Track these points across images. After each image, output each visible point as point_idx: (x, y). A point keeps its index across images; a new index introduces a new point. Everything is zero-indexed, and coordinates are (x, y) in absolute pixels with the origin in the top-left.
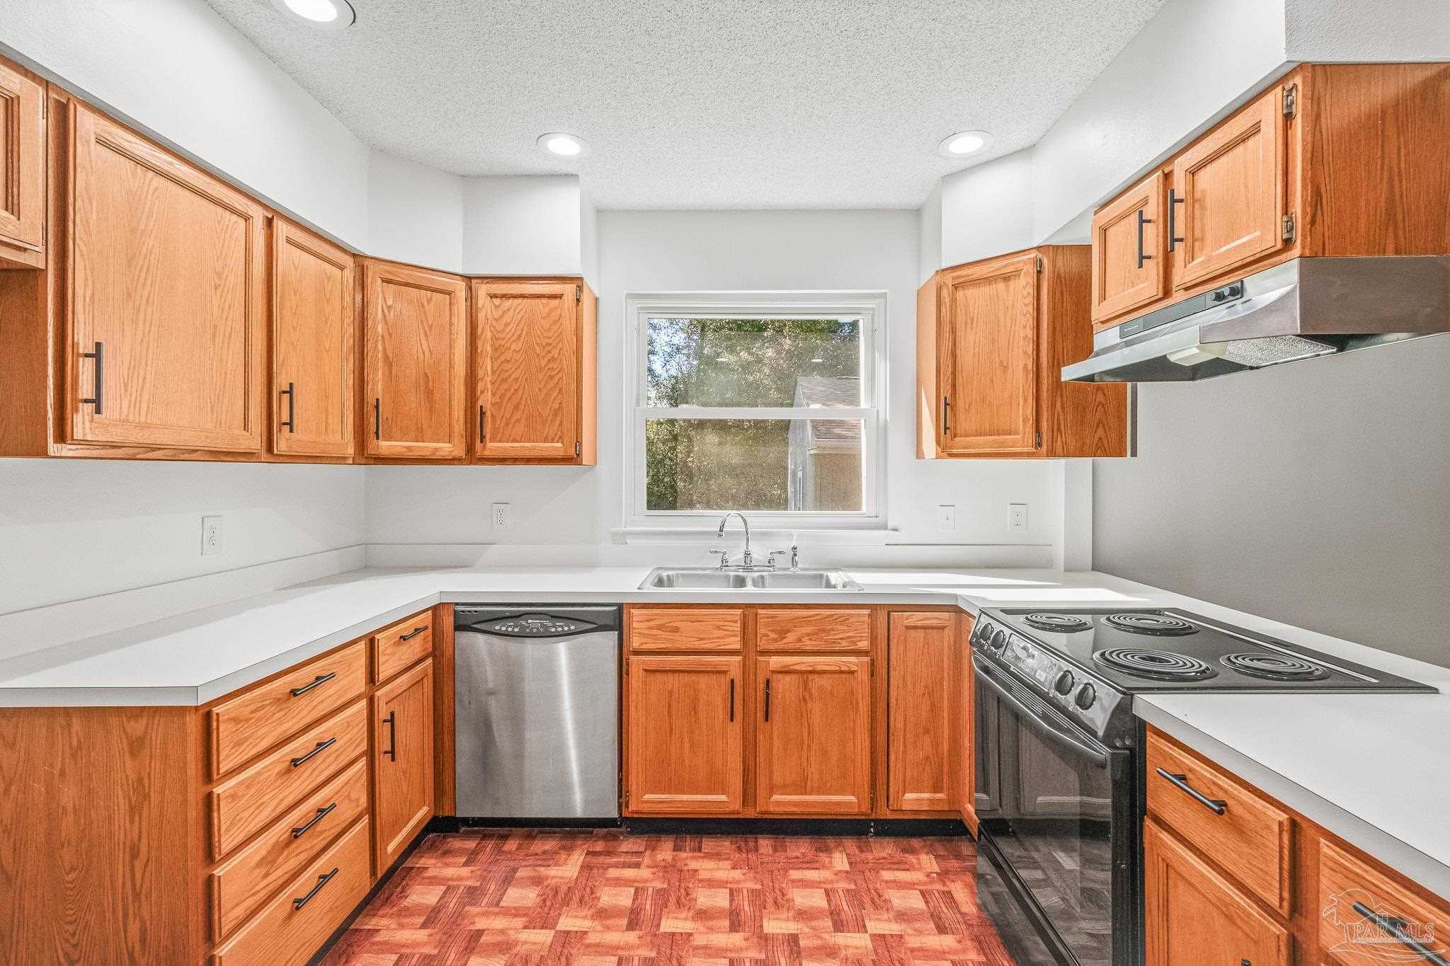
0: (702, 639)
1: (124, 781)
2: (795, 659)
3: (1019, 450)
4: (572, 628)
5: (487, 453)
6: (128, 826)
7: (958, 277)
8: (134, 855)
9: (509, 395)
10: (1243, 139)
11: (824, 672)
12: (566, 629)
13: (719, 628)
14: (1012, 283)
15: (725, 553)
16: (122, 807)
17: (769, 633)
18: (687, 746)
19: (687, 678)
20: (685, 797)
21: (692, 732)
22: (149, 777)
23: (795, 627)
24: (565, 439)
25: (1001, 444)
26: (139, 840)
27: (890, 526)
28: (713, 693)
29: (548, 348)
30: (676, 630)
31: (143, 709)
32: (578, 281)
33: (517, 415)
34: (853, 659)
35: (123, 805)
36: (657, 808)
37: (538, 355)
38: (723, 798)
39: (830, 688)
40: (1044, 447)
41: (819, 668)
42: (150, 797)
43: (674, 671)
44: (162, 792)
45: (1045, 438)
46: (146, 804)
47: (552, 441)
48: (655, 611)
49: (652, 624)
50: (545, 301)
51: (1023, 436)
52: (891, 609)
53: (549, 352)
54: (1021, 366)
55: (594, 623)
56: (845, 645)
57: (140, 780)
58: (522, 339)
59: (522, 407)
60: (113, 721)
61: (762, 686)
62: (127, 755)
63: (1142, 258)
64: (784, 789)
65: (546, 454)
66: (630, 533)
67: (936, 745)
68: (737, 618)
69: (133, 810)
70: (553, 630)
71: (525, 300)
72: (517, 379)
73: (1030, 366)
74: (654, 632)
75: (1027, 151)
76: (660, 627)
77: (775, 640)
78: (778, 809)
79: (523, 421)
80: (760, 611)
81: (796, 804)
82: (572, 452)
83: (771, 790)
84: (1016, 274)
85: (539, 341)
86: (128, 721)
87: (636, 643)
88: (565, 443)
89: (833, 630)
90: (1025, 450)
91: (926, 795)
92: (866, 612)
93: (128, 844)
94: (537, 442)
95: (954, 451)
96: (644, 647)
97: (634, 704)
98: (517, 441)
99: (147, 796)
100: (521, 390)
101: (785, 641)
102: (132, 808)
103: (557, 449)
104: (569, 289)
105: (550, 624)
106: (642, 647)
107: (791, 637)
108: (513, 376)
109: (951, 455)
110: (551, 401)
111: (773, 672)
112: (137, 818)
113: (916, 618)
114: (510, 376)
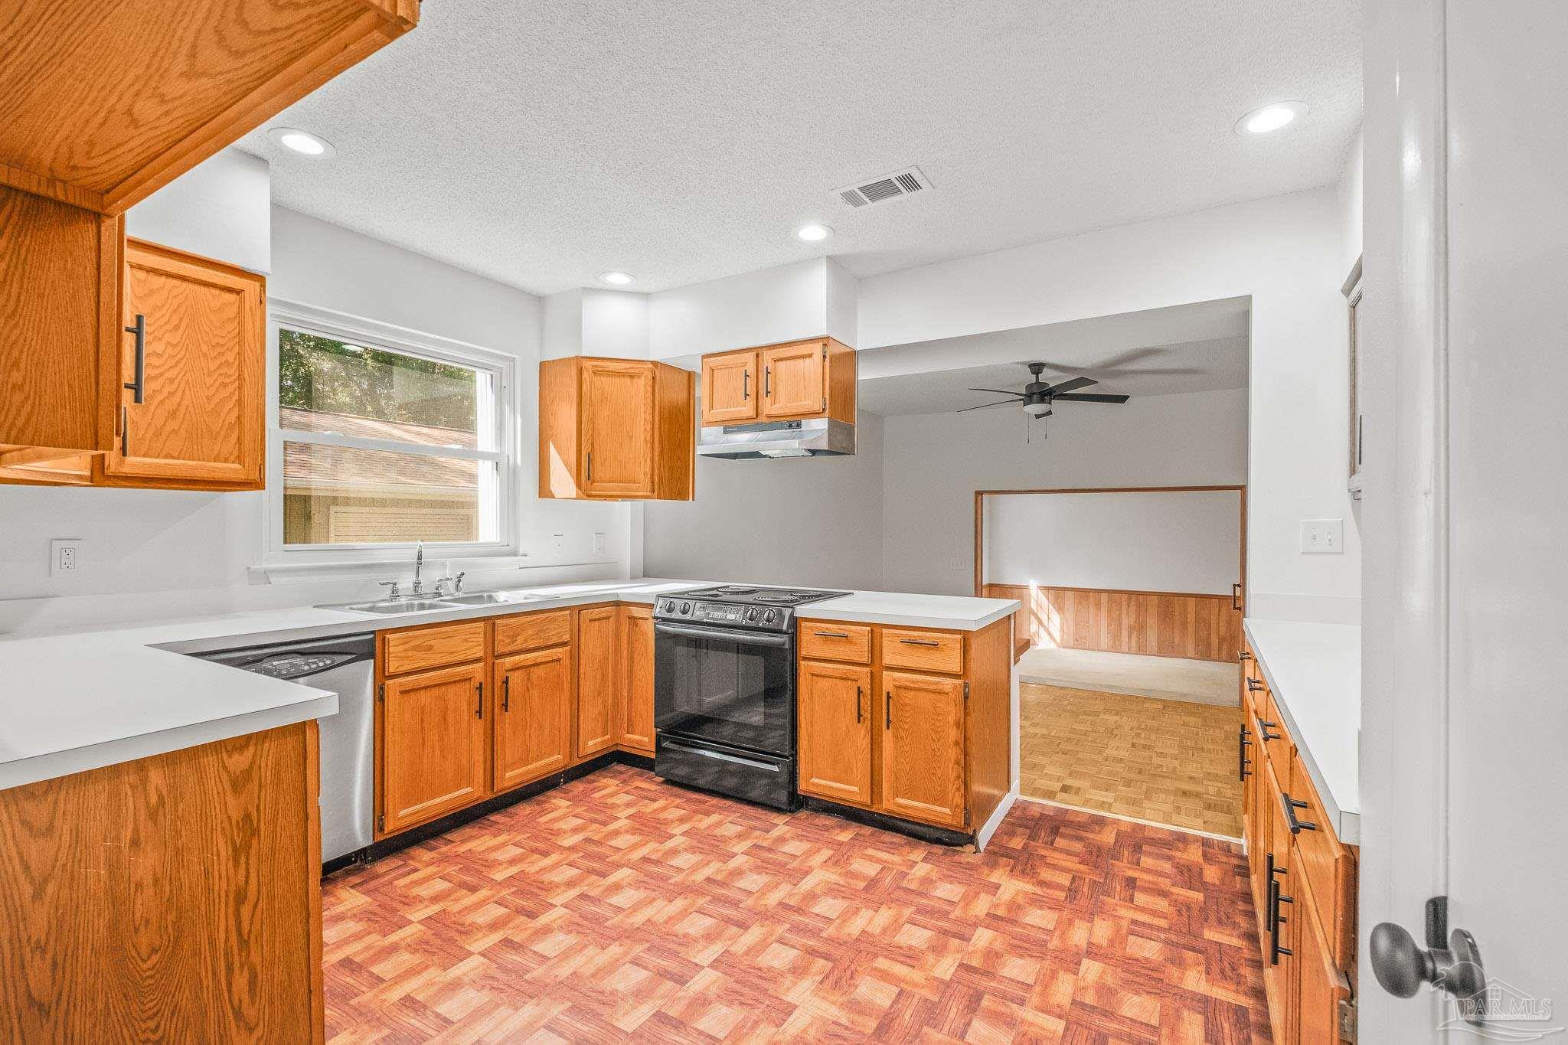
0: (452, 653)
1: (226, 825)
2: (523, 657)
3: (640, 494)
4: (328, 662)
5: (126, 470)
6: (231, 871)
7: (596, 366)
8: (240, 898)
9: (160, 398)
10: (803, 357)
11: (542, 663)
12: (321, 664)
13: (466, 640)
14: (635, 380)
15: (395, 584)
16: (223, 853)
17: (505, 639)
18: (438, 753)
19: (436, 692)
20: (438, 800)
21: (442, 740)
22: (258, 809)
23: (523, 630)
24: (247, 460)
25: (628, 490)
26: (247, 883)
27: (521, 551)
28: (461, 700)
29: (218, 350)
30: (430, 648)
31: (249, 737)
32: (260, 279)
33: (173, 425)
34: (560, 650)
35: (224, 850)
36: (413, 819)
37: (205, 355)
38: (469, 789)
39: (545, 676)
40: (656, 492)
41: (539, 660)
42: (259, 832)
43: (425, 688)
44: (275, 820)
45: (656, 487)
46: (254, 842)
47: (226, 460)
48: (411, 633)
49: (407, 646)
50: (216, 292)
51: (644, 484)
52: (581, 609)
53: (222, 354)
54: (642, 438)
55: (351, 654)
56: (555, 640)
57: (247, 817)
58: (180, 332)
59: (180, 414)
60: (210, 761)
61: (498, 683)
62: (229, 792)
63: (746, 395)
64: (514, 766)
65: (219, 476)
66: (274, 571)
67: (604, 702)
68: (481, 630)
69: (239, 852)
70: (306, 668)
71: (185, 284)
72: (172, 381)
73: (648, 439)
74: (410, 654)
75: (645, 296)
76: (415, 648)
77: (509, 644)
78: (511, 783)
79: (183, 432)
80: (497, 622)
81: (522, 775)
82: (254, 476)
83: (505, 769)
84: (639, 375)
85: (205, 339)
86: (230, 757)
87: (393, 667)
88: (246, 465)
89: (547, 629)
90: (645, 494)
91: (599, 740)
92: (568, 612)
93: (233, 888)
94: (204, 460)
95: (593, 493)
96: (401, 669)
97: (391, 727)
98: (173, 458)
99: (255, 832)
100: (179, 394)
101: (515, 644)
102: (235, 850)
103: (236, 471)
104: (250, 287)
105: (302, 662)
106: (398, 670)
107: (520, 639)
108: (168, 375)
109: (589, 496)
110: (225, 411)
111: (507, 671)
112: (243, 860)
113: (596, 613)
114: (161, 375)
